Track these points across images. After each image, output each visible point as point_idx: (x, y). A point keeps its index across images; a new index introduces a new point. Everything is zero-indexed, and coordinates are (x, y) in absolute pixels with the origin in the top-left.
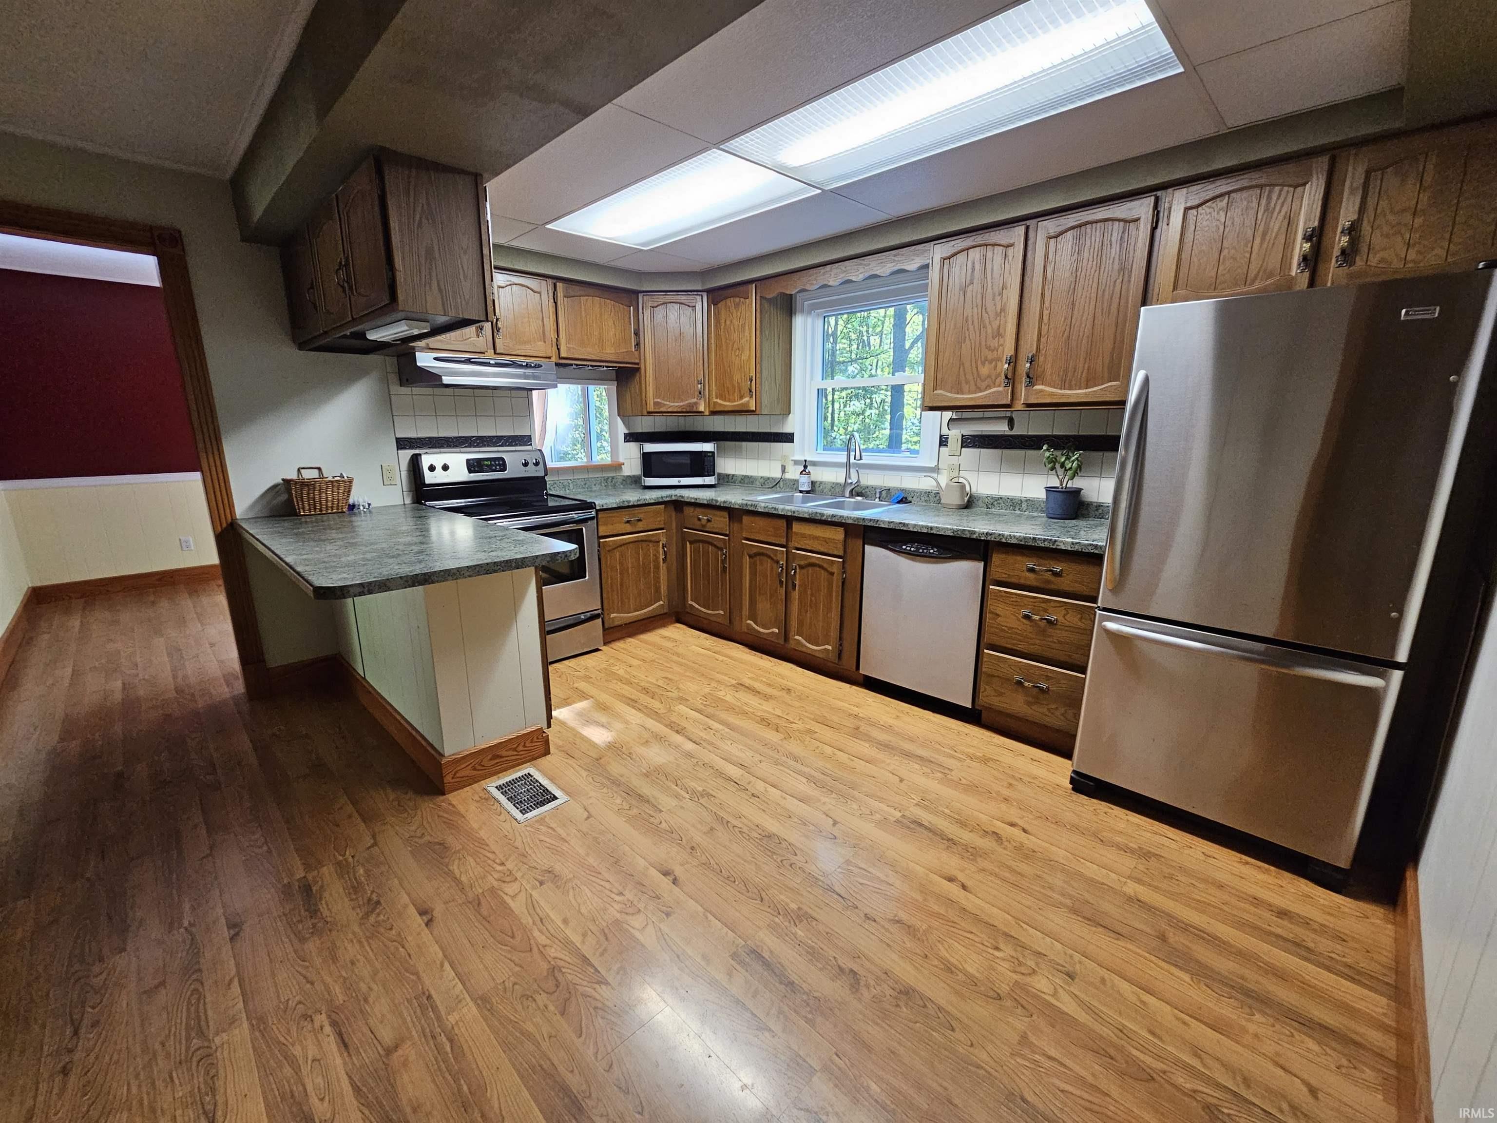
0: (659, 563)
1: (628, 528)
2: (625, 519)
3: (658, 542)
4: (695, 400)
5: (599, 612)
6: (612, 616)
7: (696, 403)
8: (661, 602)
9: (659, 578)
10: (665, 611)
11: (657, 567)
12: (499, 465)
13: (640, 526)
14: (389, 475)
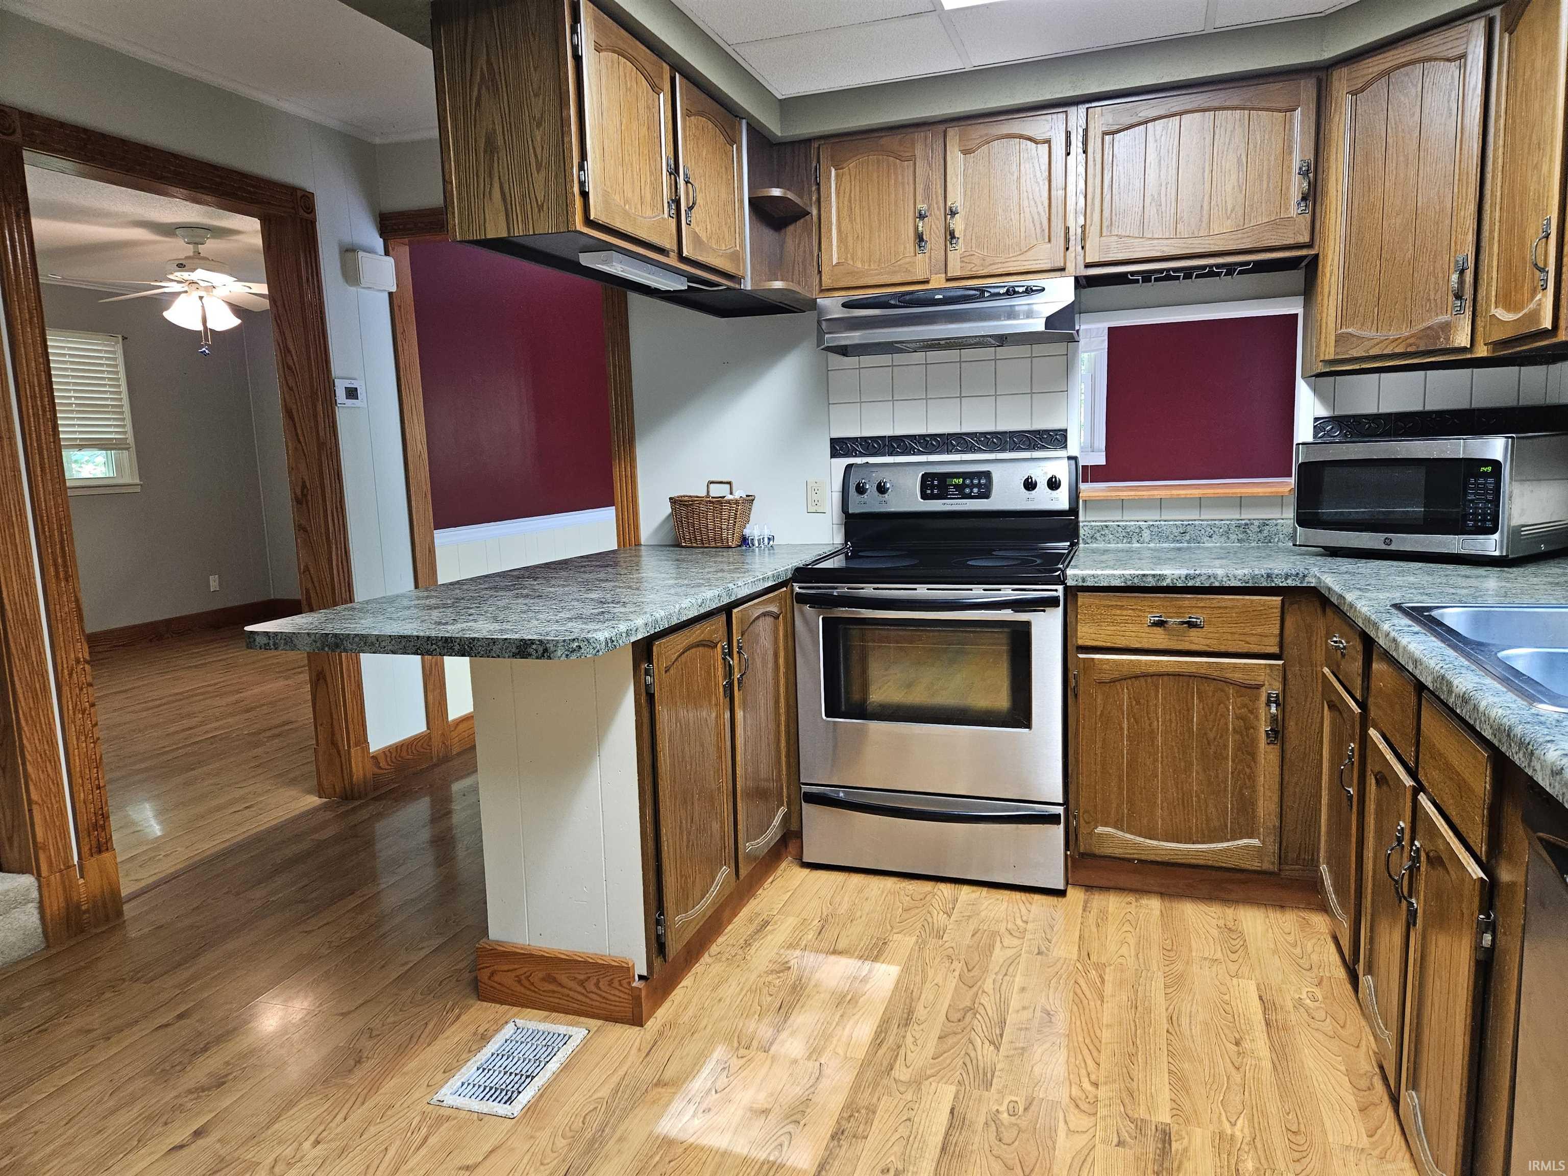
0: (1254, 741)
1: (1159, 639)
2: (1151, 618)
3: (1258, 687)
4: (1443, 318)
5: (1060, 810)
6: (1100, 830)
7: (1446, 327)
8: (1255, 842)
9: (1252, 777)
10: (1266, 866)
11: (1247, 750)
12: (979, 486)
13: (1196, 640)
14: (815, 497)
